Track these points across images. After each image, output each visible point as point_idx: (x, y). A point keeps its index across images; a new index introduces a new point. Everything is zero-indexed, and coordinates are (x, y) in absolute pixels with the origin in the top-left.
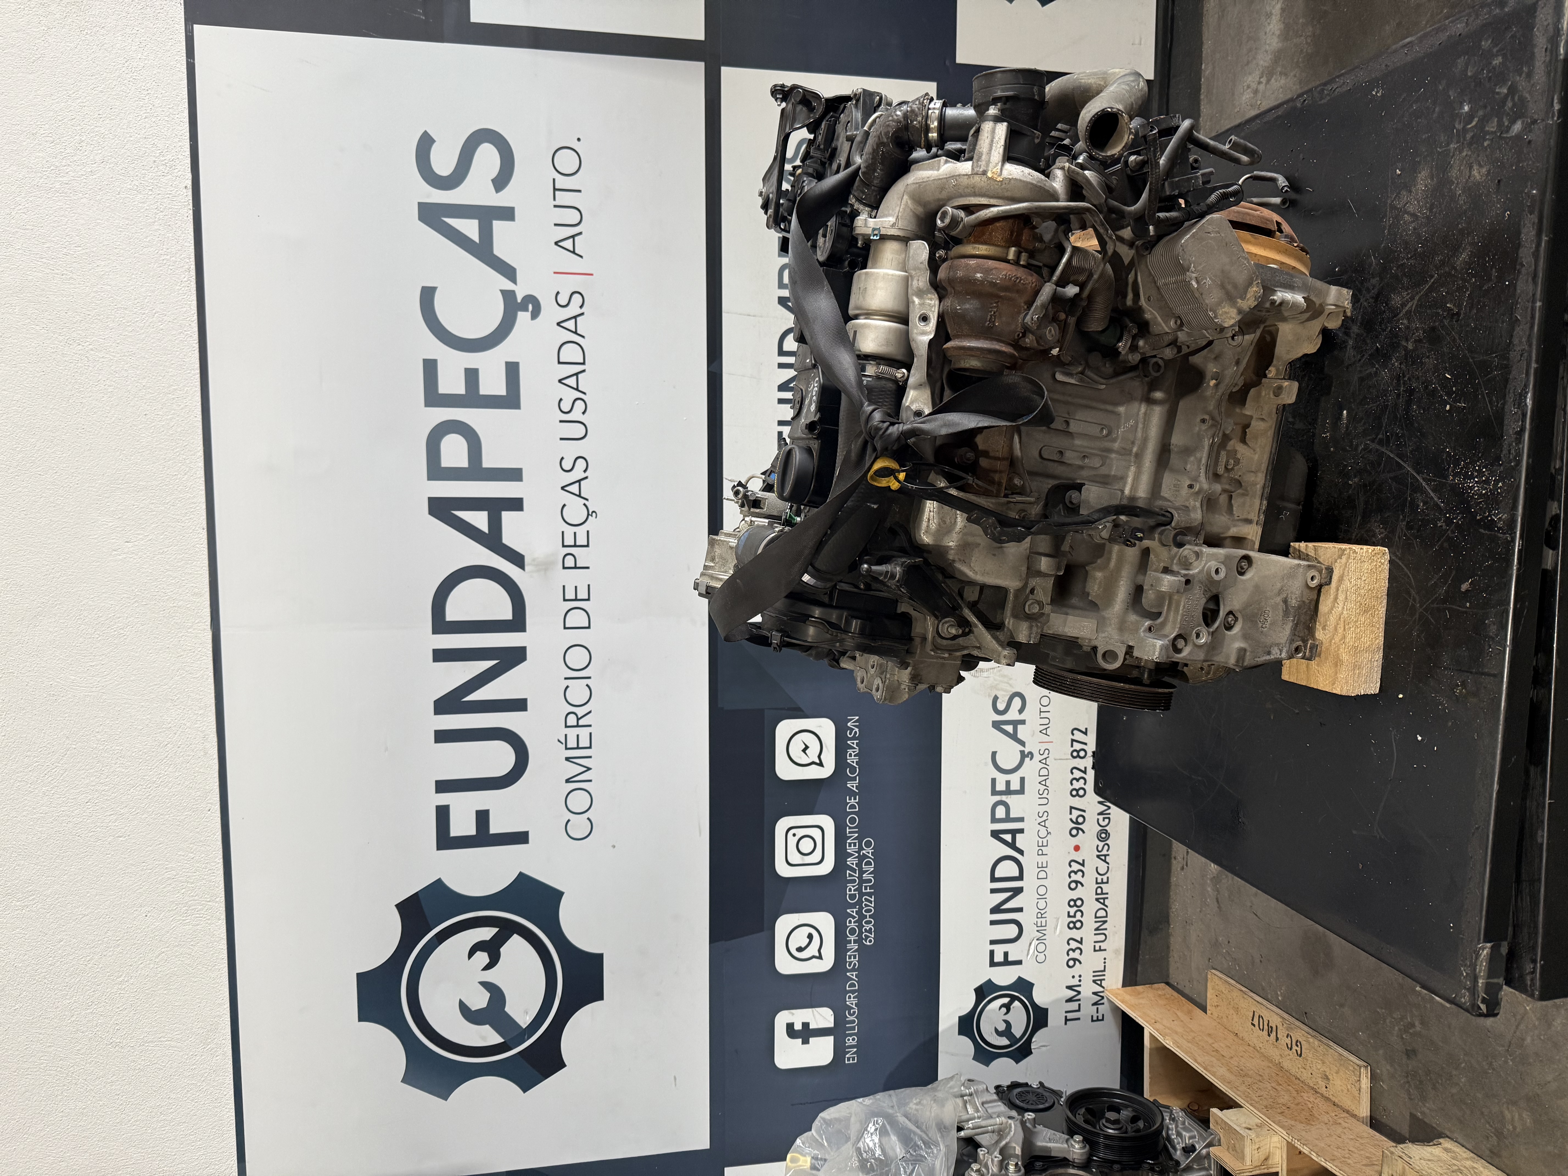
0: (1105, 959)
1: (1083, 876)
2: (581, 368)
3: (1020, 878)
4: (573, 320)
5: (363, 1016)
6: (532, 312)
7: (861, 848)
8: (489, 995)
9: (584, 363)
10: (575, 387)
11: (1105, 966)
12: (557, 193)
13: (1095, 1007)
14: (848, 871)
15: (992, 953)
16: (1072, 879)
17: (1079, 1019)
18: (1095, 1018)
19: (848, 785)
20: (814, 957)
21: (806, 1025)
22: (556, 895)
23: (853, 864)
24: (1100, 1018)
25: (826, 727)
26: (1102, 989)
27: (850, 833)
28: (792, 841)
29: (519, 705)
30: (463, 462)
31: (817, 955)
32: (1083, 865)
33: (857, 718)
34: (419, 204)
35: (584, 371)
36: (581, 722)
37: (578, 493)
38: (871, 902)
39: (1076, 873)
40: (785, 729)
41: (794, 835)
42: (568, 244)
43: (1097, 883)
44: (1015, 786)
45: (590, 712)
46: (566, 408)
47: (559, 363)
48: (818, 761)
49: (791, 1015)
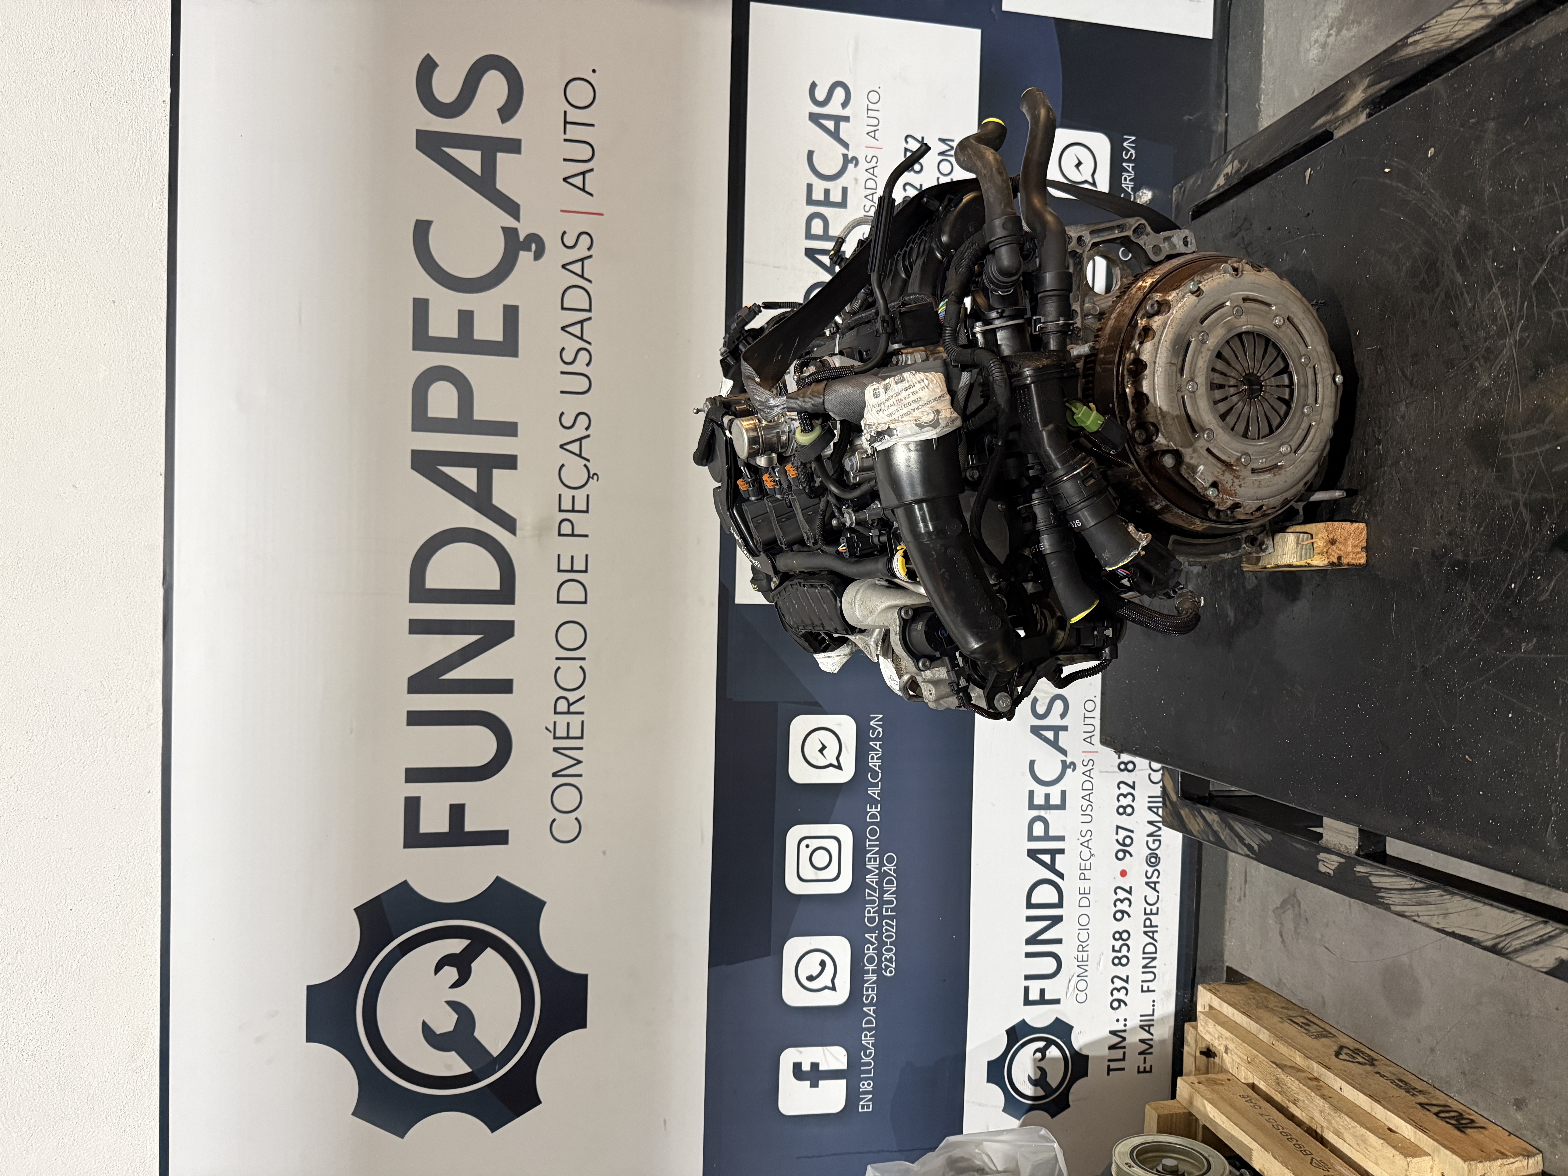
0: (1154, 1001)
1: (1130, 906)
2: (586, 315)
3: (1060, 905)
4: (580, 263)
5: (312, 1036)
6: (535, 252)
7: (882, 865)
8: (456, 1016)
9: (590, 310)
10: (579, 335)
11: (1154, 1010)
12: (568, 126)
13: (1142, 1057)
14: (867, 890)
15: (1027, 990)
16: (1118, 908)
17: (1123, 1069)
18: (1142, 1069)
19: (869, 792)
20: (826, 988)
21: (815, 1066)
22: (539, 905)
23: (873, 882)
24: (1148, 1069)
25: (846, 726)
26: (1150, 1037)
27: (870, 845)
28: (805, 853)
29: (504, 686)
30: (452, 413)
31: (830, 985)
32: (1130, 893)
33: (881, 716)
34: (418, 131)
35: (590, 319)
36: (572, 709)
37: (578, 452)
38: (892, 926)
39: (1122, 901)
40: (800, 725)
41: (807, 846)
42: (578, 181)
43: (1145, 914)
44: (1055, 800)
45: (583, 698)
46: (568, 359)
47: (563, 308)
48: (836, 764)
49: (798, 1053)
